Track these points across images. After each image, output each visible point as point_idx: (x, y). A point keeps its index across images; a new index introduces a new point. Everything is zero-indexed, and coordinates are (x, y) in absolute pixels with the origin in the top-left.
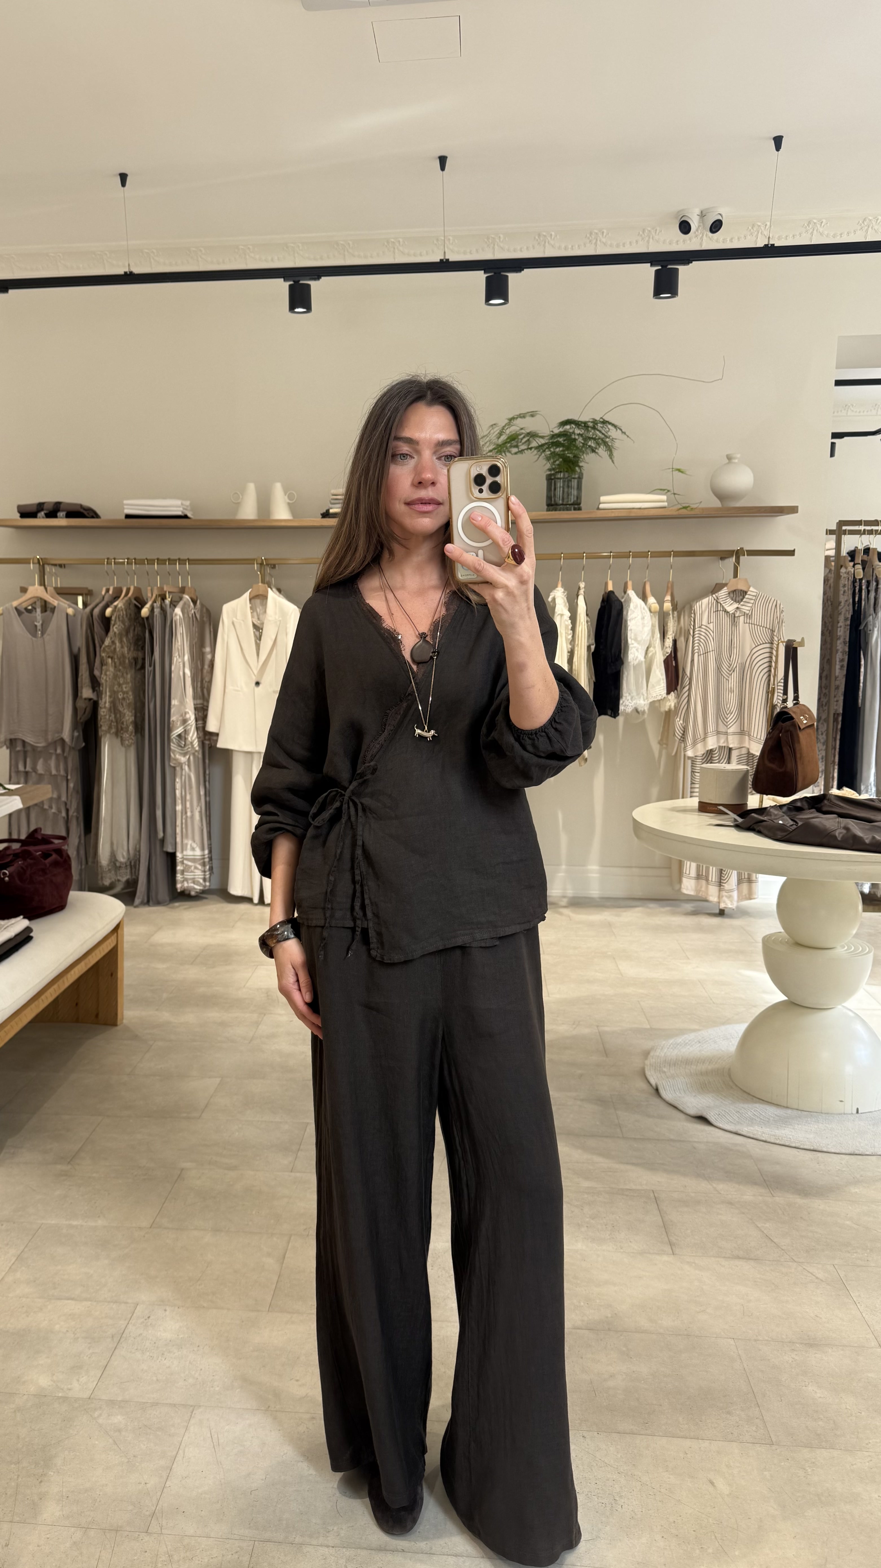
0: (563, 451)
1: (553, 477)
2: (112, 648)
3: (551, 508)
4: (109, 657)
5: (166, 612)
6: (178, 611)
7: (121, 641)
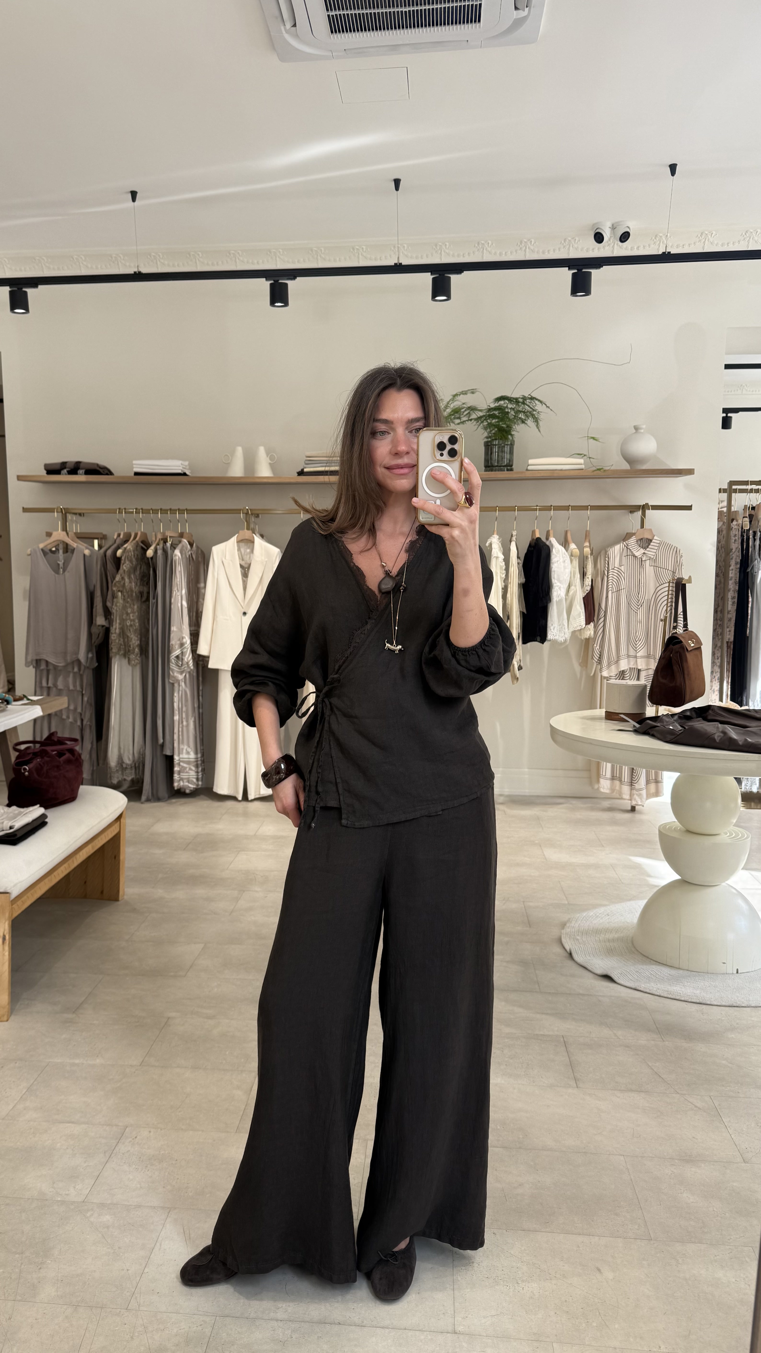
0: (498, 422)
1: (489, 444)
2: (122, 583)
3: (488, 469)
4: (119, 591)
5: (167, 554)
6: (177, 552)
7: (130, 578)
